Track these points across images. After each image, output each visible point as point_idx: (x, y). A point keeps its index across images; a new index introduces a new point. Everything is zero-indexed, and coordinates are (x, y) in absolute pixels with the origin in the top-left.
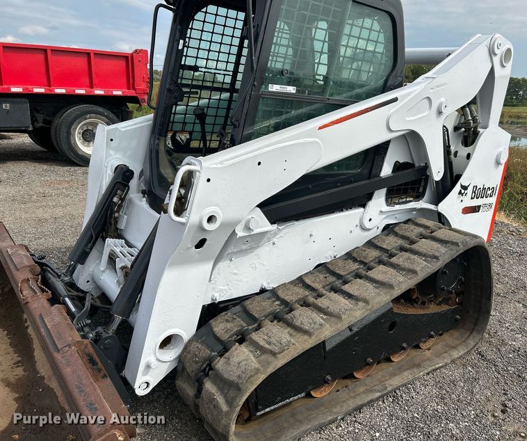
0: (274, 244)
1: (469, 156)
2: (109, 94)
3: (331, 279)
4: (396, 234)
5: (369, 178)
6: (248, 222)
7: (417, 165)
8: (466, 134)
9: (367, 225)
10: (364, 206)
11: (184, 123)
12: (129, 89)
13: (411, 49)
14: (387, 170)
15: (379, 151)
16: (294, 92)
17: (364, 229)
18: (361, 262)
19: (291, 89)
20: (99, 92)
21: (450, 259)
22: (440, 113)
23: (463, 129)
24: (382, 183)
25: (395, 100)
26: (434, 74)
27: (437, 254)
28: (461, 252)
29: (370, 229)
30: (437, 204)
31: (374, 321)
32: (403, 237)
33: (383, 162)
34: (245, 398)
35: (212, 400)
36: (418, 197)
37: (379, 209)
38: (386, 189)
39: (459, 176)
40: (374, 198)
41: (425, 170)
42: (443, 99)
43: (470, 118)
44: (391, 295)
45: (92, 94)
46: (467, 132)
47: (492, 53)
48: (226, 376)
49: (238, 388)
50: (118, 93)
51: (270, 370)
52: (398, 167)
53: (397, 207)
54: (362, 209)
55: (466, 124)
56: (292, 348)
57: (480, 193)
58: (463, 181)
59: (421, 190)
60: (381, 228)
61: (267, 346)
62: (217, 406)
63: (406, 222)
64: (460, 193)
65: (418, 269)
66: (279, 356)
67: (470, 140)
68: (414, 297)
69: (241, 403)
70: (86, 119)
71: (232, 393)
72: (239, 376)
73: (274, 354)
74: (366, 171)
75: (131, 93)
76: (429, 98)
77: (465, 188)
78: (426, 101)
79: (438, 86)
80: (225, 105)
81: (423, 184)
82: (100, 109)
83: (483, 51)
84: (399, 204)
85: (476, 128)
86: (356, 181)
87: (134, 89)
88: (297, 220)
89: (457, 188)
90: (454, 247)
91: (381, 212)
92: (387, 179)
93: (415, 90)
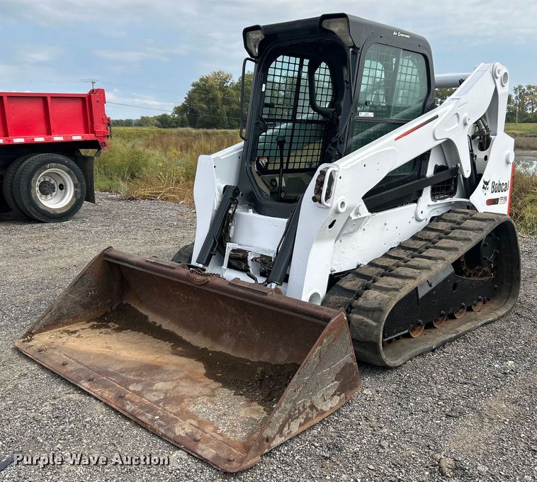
0: (364, 230)
1: (486, 158)
2: (68, 139)
3: (410, 252)
4: (445, 220)
5: (419, 178)
6: (358, 209)
7: (450, 167)
8: (481, 141)
9: (421, 217)
10: (416, 201)
11: (264, 150)
12: (87, 132)
13: (439, 75)
14: (430, 172)
15: (425, 157)
16: (373, 116)
17: (418, 220)
18: (426, 240)
19: (371, 115)
20: (58, 139)
21: (491, 230)
22: (465, 124)
23: (478, 137)
24: (427, 182)
25: (437, 117)
26: (457, 95)
27: (482, 227)
28: (497, 225)
29: (422, 220)
30: (468, 197)
31: (444, 280)
32: (450, 221)
33: (427, 166)
34: (386, 316)
35: (361, 323)
36: (452, 194)
37: (427, 204)
38: (430, 187)
39: (481, 176)
40: (423, 195)
41: (457, 170)
42: (466, 115)
43: (484, 128)
44: (458, 254)
45: (51, 141)
46: (482, 139)
47: (494, 77)
48: (368, 306)
49: (381, 310)
50: (77, 138)
51: (398, 299)
52: (438, 169)
53: (439, 202)
54: (415, 204)
55: (481, 132)
56: (406, 286)
57: (498, 188)
58: (484, 178)
59: (452, 188)
60: (429, 220)
61: (389, 287)
62: (367, 325)
63: (448, 212)
64: (484, 188)
65: (471, 237)
66: (401, 290)
67: (485, 145)
68: (464, 269)
69: (385, 319)
70: (46, 169)
71: (376, 315)
72: (379, 304)
73: (397, 290)
74: (416, 174)
75: (90, 137)
76: (457, 114)
77: (486, 183)
78: (456, 116)
79: (462, 105)
80: (289, 133)
81: (453, 183)
82: (61, 157)
83: (488, 76)
84: (439, 199)
85: (488, 135)
86: (411, 181)
87: (93, 132)
88: (376, 212)
89: (481, 184)
90: (492, 222)
91: (429, 206)
92: (431, 178)
93: (447, 110)
